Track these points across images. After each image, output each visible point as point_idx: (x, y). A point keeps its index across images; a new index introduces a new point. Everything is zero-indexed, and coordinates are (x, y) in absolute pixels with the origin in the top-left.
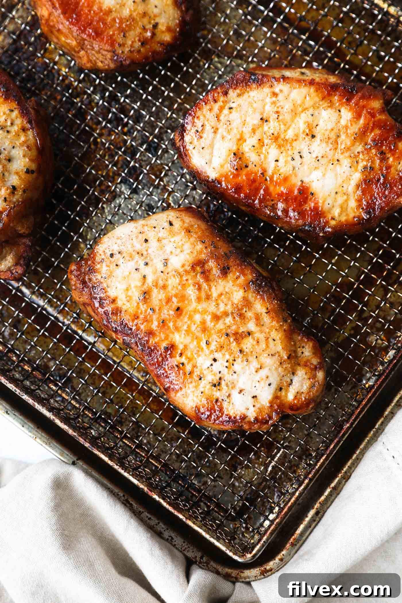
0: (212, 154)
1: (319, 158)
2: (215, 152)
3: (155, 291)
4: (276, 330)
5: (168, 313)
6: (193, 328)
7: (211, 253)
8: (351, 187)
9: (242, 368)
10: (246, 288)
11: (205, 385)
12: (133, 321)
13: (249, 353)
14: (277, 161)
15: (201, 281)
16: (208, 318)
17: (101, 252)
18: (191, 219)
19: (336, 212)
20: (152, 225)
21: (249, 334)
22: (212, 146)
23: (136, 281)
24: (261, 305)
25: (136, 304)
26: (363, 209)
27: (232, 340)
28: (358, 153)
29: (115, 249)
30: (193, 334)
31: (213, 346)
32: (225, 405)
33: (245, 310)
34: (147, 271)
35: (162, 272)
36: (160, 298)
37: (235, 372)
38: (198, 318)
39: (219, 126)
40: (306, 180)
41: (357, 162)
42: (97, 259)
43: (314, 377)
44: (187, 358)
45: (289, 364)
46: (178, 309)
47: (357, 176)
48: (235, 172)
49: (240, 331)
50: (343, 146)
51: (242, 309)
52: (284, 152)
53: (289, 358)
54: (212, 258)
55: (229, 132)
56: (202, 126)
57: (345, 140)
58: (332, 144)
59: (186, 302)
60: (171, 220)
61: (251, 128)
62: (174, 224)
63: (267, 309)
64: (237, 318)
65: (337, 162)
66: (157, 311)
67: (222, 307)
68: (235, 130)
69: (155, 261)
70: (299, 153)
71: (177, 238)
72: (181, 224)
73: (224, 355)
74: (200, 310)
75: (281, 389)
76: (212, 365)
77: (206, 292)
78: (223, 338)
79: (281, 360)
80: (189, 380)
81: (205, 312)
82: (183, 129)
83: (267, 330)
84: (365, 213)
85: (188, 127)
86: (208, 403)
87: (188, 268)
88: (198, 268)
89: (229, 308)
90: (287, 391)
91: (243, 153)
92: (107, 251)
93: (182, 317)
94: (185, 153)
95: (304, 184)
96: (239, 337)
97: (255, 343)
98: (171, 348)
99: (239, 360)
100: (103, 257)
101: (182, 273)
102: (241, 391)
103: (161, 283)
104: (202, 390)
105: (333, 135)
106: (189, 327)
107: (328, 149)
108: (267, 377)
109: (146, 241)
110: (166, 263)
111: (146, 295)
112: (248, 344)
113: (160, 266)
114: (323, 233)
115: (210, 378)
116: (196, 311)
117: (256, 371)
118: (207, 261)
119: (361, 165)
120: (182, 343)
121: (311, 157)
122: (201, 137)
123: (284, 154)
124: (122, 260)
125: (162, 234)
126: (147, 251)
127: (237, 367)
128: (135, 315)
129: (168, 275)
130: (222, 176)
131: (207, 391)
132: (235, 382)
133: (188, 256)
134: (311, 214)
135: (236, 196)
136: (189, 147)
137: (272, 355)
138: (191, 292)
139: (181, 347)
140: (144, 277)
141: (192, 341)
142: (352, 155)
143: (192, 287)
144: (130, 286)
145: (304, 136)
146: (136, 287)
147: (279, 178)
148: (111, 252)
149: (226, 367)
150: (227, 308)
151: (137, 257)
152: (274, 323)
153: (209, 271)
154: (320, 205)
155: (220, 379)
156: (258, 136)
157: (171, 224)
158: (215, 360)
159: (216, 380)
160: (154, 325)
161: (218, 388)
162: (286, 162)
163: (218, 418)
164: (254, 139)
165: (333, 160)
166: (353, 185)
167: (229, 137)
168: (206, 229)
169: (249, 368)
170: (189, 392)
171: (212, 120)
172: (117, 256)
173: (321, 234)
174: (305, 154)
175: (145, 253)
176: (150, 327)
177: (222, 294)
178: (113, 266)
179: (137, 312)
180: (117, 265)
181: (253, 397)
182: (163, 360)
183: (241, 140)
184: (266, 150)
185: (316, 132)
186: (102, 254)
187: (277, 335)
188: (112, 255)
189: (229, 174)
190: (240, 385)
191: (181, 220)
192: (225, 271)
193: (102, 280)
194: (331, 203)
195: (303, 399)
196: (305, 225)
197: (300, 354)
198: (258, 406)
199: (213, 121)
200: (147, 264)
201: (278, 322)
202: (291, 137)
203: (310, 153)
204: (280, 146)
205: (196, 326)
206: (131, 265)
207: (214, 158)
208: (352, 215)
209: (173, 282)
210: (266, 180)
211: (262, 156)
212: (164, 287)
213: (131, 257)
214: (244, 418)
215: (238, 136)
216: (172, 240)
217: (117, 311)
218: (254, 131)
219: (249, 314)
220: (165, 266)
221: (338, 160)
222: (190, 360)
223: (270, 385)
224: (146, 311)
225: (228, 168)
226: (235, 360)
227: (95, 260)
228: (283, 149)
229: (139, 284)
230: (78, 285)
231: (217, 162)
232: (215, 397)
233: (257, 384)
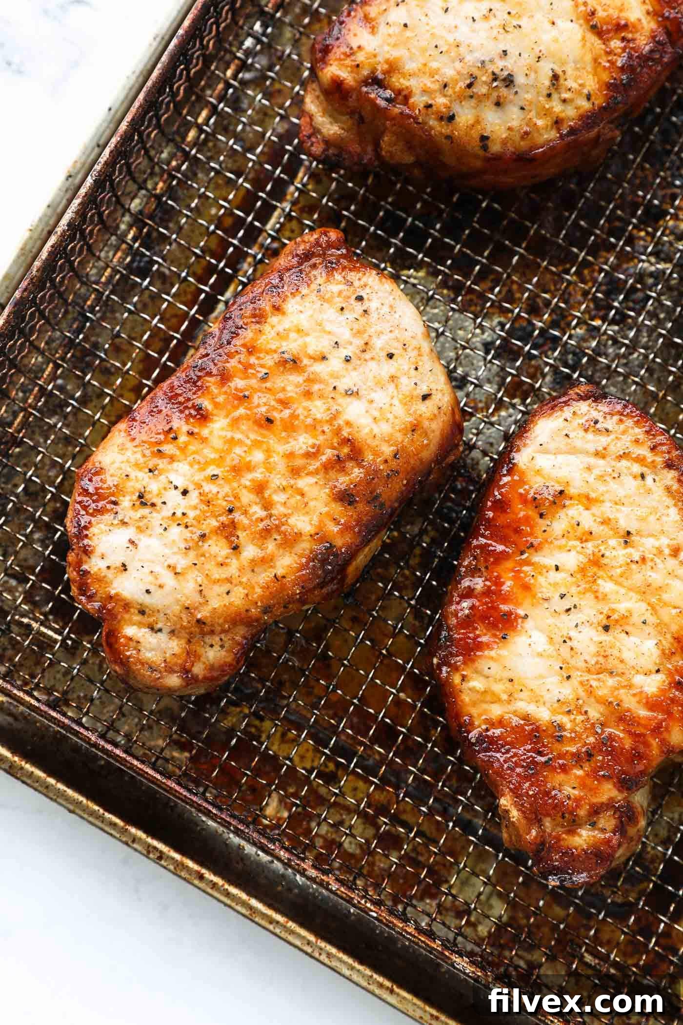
0: (557, 452)
1: (569, 643)
2: (561, 458)
3: (299, 379)
4: (247, 595)
5: (262, 403)
6: (238, 450)
7: (377, 472)
8: (523, 706)
9: (174, 541)
10: (319, 536)
11: (141, 479)
12: (244, 345)
13: (201, 552)
14: (557, 568)
15: (324, 458)
16: (258, 475)
17: (364, 279)
18: (438, 433)
19: (477, 683)
20: (420, 363)
21: (236, 548)
22: (573, 451)
23: (315, 344)
24: (289, 566)
25: (274, 347)
26: (487, 730)
27: (223, 519)
28: (586, 712)
29: (373, 305)
30: (229, 451)
31: (210, 488)
32: (108, 517)
33: (278, 537)
34: (335, 363)
35: (335, 388)
36: (289, 388)
37: (165, 529)
38: (258, 456)
39: (608, 459)
40: (529, 624)
41: (569, 712)
42: (353, 274)
43: (170, 670)
44: (186, 445)
45: (189, 622)
46: (269, 421)
47: (543, 715)
48: (530, 496)
49: (239, 533)
50: (594, 684)
51: (279, 532)
52: (574, 579)
53: (198, 621)
54: (367, 473)
55: (601, 478)
56: (607, 430)
57: (606, 686)
58: (597, 663)
59: (284, 434)
60: (433, 397)
61: (611, 517)
62: (427, 402)
63: (284, 577)
64: (261, 525)
65: (565, 675)
66: (264, 385)
67: (280, 498)
68: (605, 489)
69: (354, 374)
70: (575, 607)
71: (399, 409)
72: (428, 414)
73: (195, 508)
74: (272, 460)
75: (142, 612)
76: (176, 488)
77: (305, 468)
78: (225, 503)
79: (196, 608)
80: (148, 453)
81: (269, 467)
82: (598, 396)
83: (244, 580)
84: (480, 735)
85: (603, 407)
86: (109, 488)
87: (345, 433)
88: (346, 450)
89: (278, 510)
90: (140, 625)
91: (564, 506)
92: (368, 290)
93: (256, 428)
94: (556, 406)
95: (520, 621)
96: (229, 530)
97: (220, 559)
98: (202, 416)
99: (187, 534)
100: (357, 284)
101: (336, 423)
102: (132, 542)
103: (316, 387)
104: (133, 475)
105: (612, 663)
106: (240, 442)
107: (587, 658)
108: (161, 586)
109: (391, 356)
110: (351, 393)
111: (292, 363)
112: (218, 548)
113: (344, 384)
114: (438, 664)
115: (153, 487)
116: (268, 452)
117: (169, 566)
118: (360, 465)
119: (565, 720)
120: (211, 432)
121: (569, 629)
122: (586, 430)
123: (570, 579)
124: (351, 317)
125: (406, 383)
126: (372, 359)
127: (176, 532)
128: (254, 347)
129: (330, 400)
130: (522, 474)
131: (130, 485)
132: (149, 532)
133: (367, 430)
134: (469, 638)
135: (489, 504)
136: (567, 412)
137: (201, 591)
138: (303, 442)
139: (205, 432)
140: (324, 358)
141: (216, 450)
142: (581, 702)
143: (311, 441)
144: (307, 335)
145: (605, 612)
146: (306, 346)
147: (526, 576)
148: (365, 297)
149: (174, 513)
150: (278, 506)
151: (359, 342)
152: (259, 591)
153: (343, 470)
154: (486, 653)
155: (153, 505)
156: (597, 529)
157: (425, 397)
158: (185, 493)
159: (150, 498)
160: (238, 383)
161: (138, 503)
162: (556, 585)
163: (85, 508)
164: (592, 523)
165: (568, 669)
166: (528, 709)
167: (591, 479)
168: (421, 460)
169: (174, 553)
170: (129, 453)
171: (619, 445)
172: (359, 307)
173: (435, 661)
174: (575, 617)
175: (367, 356)
176: (235, 376)
177: (303, 495)
178: (339, 302)
179: (260, 351)
180: (342, 309)
181: (124, 565)
182: (180, 403)
183: (588, 501)
184: (575, 547)
185: (616, 632)
186: (362, 283)
187: (237, 598)
188: (360, 299)
189: (527, 487)
190: (144, 541)
191: (435, 415)
192: (345, 497)
193: (314, 286)
194: (492, 672)
195: (128, 653)
196: (449, 629)
197: (208, 640)
198: (110, 574)
199: (618, 448)
200: (348, 360)
201: (262, 598)
202: (601, 589)
203: (577, 626)
204: (582, 570)
205: (243, 454)
206: (344, 334)
207: (552, 457)
208: (474, 711)
209: (318, 409)
210: (522, 553)
211: (563, 541)
212: (308, 394)
213: (359, 332)
214: (87, 552)
215: (593, 495)
216: (396, 402)
217: (259, 317)
218: (606, 522)
219: (271, 546)
220: (346, 392)
221: (569, 677)
222: (183, 449)
223: (148, 592)
224: (262, 366)
225: (535, 485)
226: (187, 527)
227: (350, 270)
228: (579, 576)
229: (310, 351)
230: (302, 247)
231: (544, 462)
232: (121, 498)
233: (146, 570)
